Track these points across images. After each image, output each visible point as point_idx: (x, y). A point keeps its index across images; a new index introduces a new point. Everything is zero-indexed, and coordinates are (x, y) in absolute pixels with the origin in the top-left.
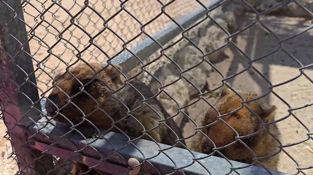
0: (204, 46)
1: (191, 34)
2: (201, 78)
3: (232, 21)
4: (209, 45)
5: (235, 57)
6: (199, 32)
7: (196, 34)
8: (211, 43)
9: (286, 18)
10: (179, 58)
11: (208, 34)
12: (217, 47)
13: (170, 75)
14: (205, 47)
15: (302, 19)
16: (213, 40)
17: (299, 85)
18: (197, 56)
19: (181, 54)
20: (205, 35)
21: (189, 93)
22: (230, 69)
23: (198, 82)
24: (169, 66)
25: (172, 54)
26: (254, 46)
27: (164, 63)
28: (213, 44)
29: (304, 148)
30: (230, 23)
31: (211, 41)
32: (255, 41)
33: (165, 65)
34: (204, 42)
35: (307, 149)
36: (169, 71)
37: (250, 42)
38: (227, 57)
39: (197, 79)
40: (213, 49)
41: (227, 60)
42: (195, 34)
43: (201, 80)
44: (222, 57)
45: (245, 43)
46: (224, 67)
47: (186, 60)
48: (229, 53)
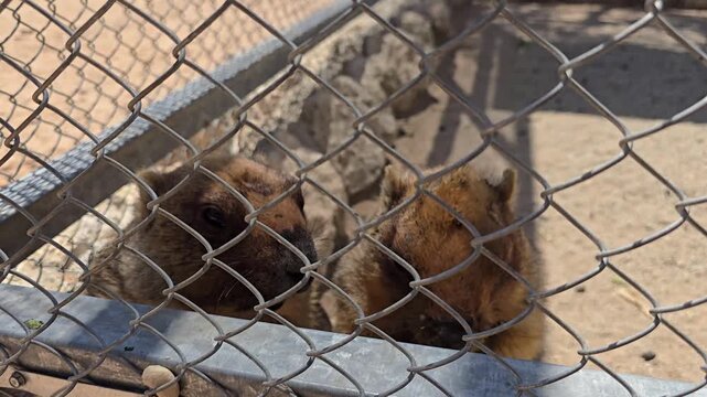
0: (377, 76)
1: (346, 52)
2: (372, 153)
3: (442, 19)
4: (390, 74)
5: (451, 100)
6: (365, 46)
7: (359, 49)
8: (394, 71)
9: (562, 8)
10: (316, 106)
11: (385, 49)
12: (408, 78)
13: (295, 148)
14: (381, 79)
15: (596, 8)
16: (399, 62)
17: (596, 153)
18: (359, 100)
19: (321, 99)
20: (378, 51)
21: (347, 189)
22: (442, 129)
23: (367, 161)
24: (292, 129)
25: (300, 99)
26: (494, 73)
27: (280, 121)
28: (400, 71)
29: (614, 294)
30: (438, 24)
31: (392, 64)
32: (496, 60)
33: (285, 127)
34: (378, 69)
35: (622, 296)
36: (291, 139)
37: (484, 64)
38: (435, 101)
39: (363, 155)
40: (399, 82)
41: (435, 106)
42: (354, 51)
43: (375, 157)
44: (424, 101)
45: (474, 68)
46: (428, 123)
47: (334, 113)
48: (437, 91)
